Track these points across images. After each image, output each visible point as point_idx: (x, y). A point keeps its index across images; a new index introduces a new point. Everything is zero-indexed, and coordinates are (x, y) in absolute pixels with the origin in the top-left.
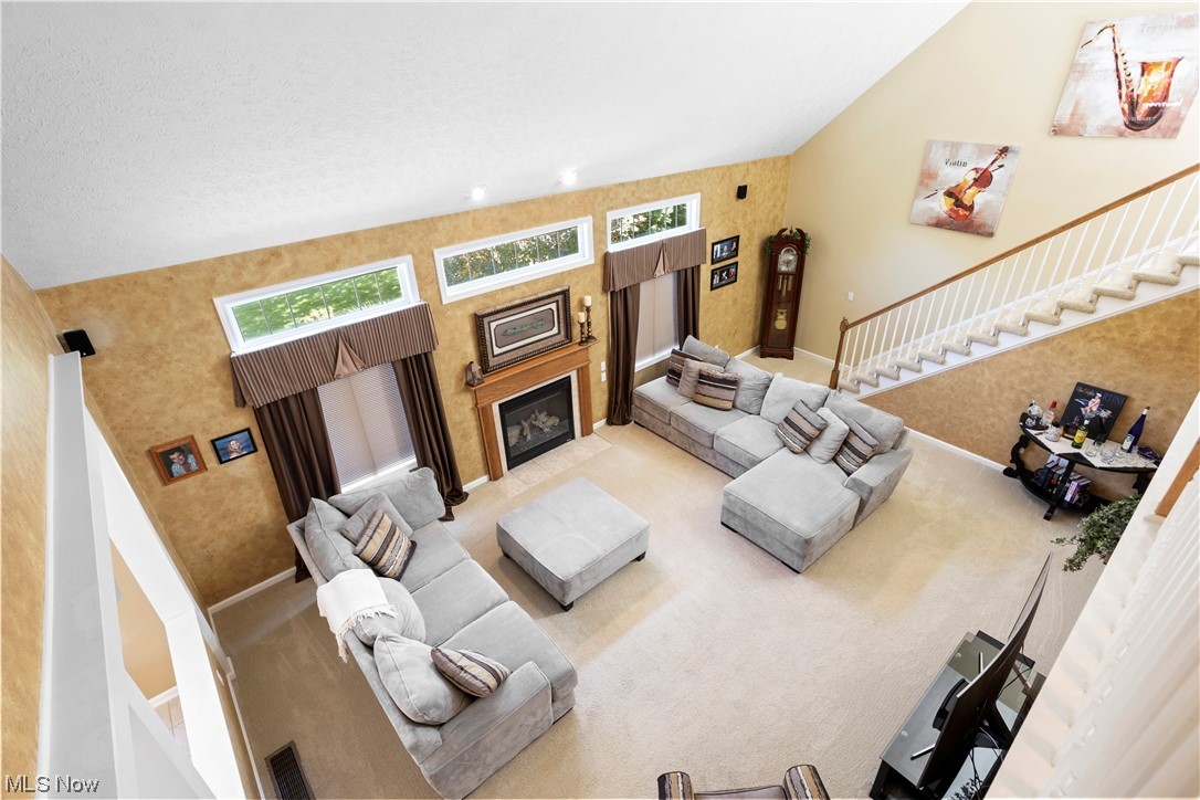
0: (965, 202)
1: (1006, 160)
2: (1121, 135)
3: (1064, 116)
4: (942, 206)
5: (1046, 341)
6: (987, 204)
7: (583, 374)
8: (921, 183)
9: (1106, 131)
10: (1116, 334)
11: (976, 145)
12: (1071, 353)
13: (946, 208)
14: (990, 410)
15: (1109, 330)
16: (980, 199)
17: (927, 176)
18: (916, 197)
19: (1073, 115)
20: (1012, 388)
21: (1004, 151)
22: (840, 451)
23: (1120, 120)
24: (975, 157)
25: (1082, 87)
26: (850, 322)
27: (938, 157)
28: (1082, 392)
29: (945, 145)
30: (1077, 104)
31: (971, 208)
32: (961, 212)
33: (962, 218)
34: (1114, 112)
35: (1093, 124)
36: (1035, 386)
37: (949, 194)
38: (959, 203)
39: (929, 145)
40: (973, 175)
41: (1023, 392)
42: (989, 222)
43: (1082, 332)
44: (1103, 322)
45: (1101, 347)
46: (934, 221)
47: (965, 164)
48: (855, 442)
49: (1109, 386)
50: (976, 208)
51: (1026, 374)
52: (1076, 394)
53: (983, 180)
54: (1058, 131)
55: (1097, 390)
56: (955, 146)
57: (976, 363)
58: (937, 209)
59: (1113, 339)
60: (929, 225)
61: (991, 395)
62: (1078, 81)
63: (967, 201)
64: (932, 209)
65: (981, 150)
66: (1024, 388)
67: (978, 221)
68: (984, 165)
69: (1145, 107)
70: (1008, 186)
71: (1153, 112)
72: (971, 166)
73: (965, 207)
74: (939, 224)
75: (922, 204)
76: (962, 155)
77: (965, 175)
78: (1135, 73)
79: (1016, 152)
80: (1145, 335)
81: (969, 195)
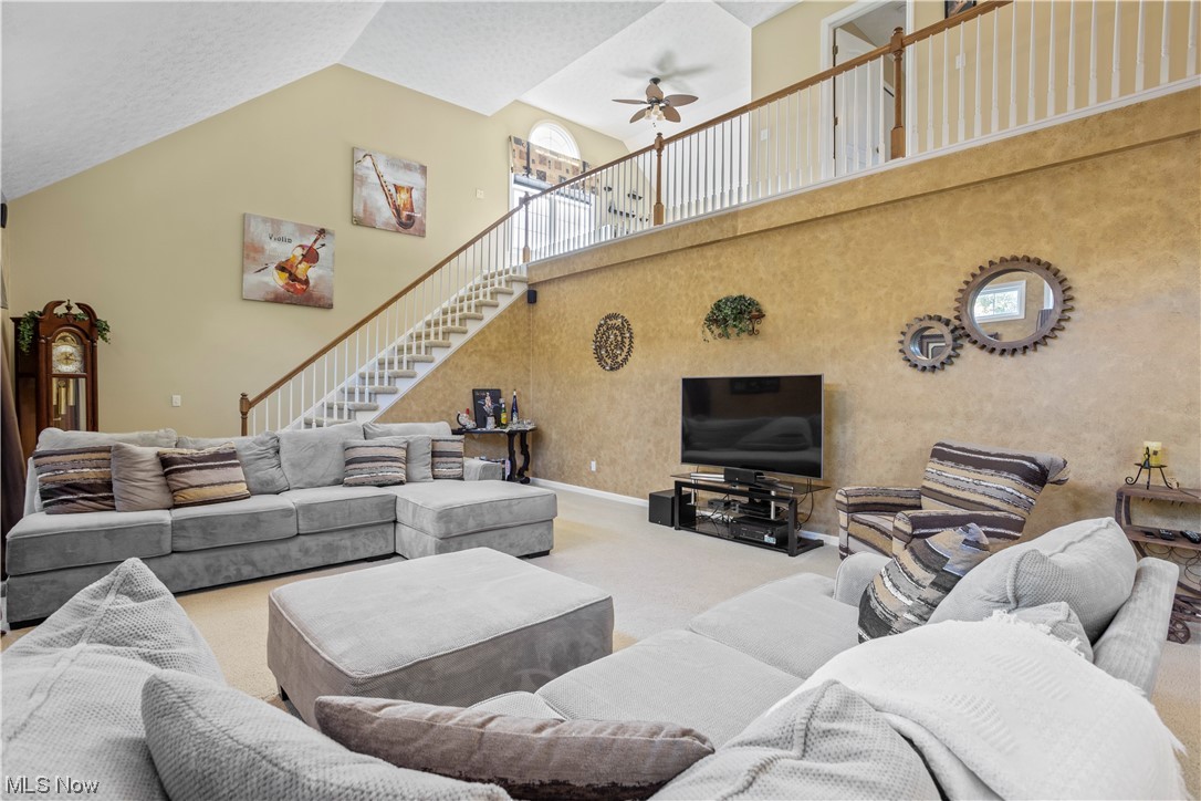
0: (300, 277)
1: (327, 240)
2: (397, 231)
3: (359, 209)
4: (277, 281)
5: (447, 362)
6: (320, 278)
8: (246, 257)
9: (388, 228)
11: (296, 225)
13: (281, 283)
16: (313, 273)
17: (250, 252)
18: (243, 272)
19: (365, 211)
21: (322, 232)
23: (394, 221)
24: (297, 234)
25: (365, 192)
26: (251, 398)
27: (260, 232)
28: (478, 396)
29: (265, 220)
30: (365, 203)
31: (306, 282)
32: (298, 286)
33: (299, 293)
34: (386, 214)
35: (379, 220)
36: (449, 404)
37: (281, 268)
38: (293, 278)
39: (246, 219)
40: (299, 252)
41: (443, 412)
42: (327, 294)
46: (272, 296)
47: (290, 241)
49: (490, 385)
50: (312, 282)
52: (476, 398)
53: (311, 256)
54: (357, 222)
55: (485, 391)
56: (276, 223)
58: (272, 283)
60: (267, 301)
62: (361, 187)
63: (300, 273)
64: (267, 284)
65: (303, 229)
66: (443, 408)
67: (316, 293)
68: (308, 242)
69: (405, 213)
70: (333, 262)
71: (410, 217)
72: (296, 242)
73: (300, 281)
74: (277, 299)
75: (252, 279)
76: (286, 231)
77: (291, 251)
78: (393, 191)
79: (332, 234)
80: (494, 344)
81: (302, 270)
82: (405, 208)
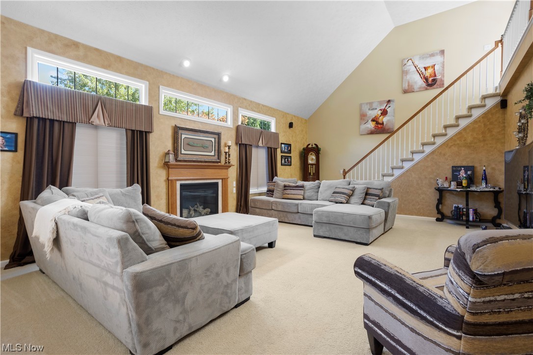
0: (380, 122)
1: (391, 104)
2: (427, 89)
3: (406, 86)
4: (371, 125)
5: (433, 153)
6: (388, 121)
8: (361, 119)
9: (421, 89)
10: (458, 142)
11: (378, 102)
12: (444, 155)
13: (373, 126)
14: (420, 192)
15: (455, 141)
16: (385, 120)
17: (363, 116)
18: (360, 125)
19: (408, 86)
20: (426, 178)
21: (389, 101)
22: (365, 199)
23: (424, 85)
24: (379, 105)
25: (408, 77)
26: (346, 170)
27: (365, 108)
28: (456, 170)
29: (367, 104)
30: (409, 82)
31: (383, 124)
32: (379, 126)
33: (380, 128)
34: (420, 82)
35: (416, 87)
36: (435, 174)
37: (373, 120)
38: (377, 123)
39: (361, 105)
40: (380, 112)
41: (431, 178)
42: (391, 127)
43: (445, 144)
44: (451, 139)
45: (455, 149)
46: (370, 132)
47: (376, 109)
48: (371, 191)
49: (464, 164)
50: (385, 123)
51: (429, 170)
52: (453, 171)
53: (384, 113)
54: (405, 92)
55: (461, 167)
56: (371, 104)
57: (407, 171)
58: (370, 127)
59: (458, 144)
60: (368, 134)
61: (418, 184)
62: (406, 76)
63: (380, 121)
64: (368, 127)
65: (381, 103)
66: (431, 176)
67: (387, 128)
68: (383, 108)
69: (430, 79)
70: (394, 113)
71: (433, 80)
72: (378, 109)
73: (380, 124)
74: (372, 133)
75: (363, 127)
76: (374, 106)
77: (377, 113)
78: (423, 70)
79: (393, 101)
80: (469, 139)
82: (431, 77)
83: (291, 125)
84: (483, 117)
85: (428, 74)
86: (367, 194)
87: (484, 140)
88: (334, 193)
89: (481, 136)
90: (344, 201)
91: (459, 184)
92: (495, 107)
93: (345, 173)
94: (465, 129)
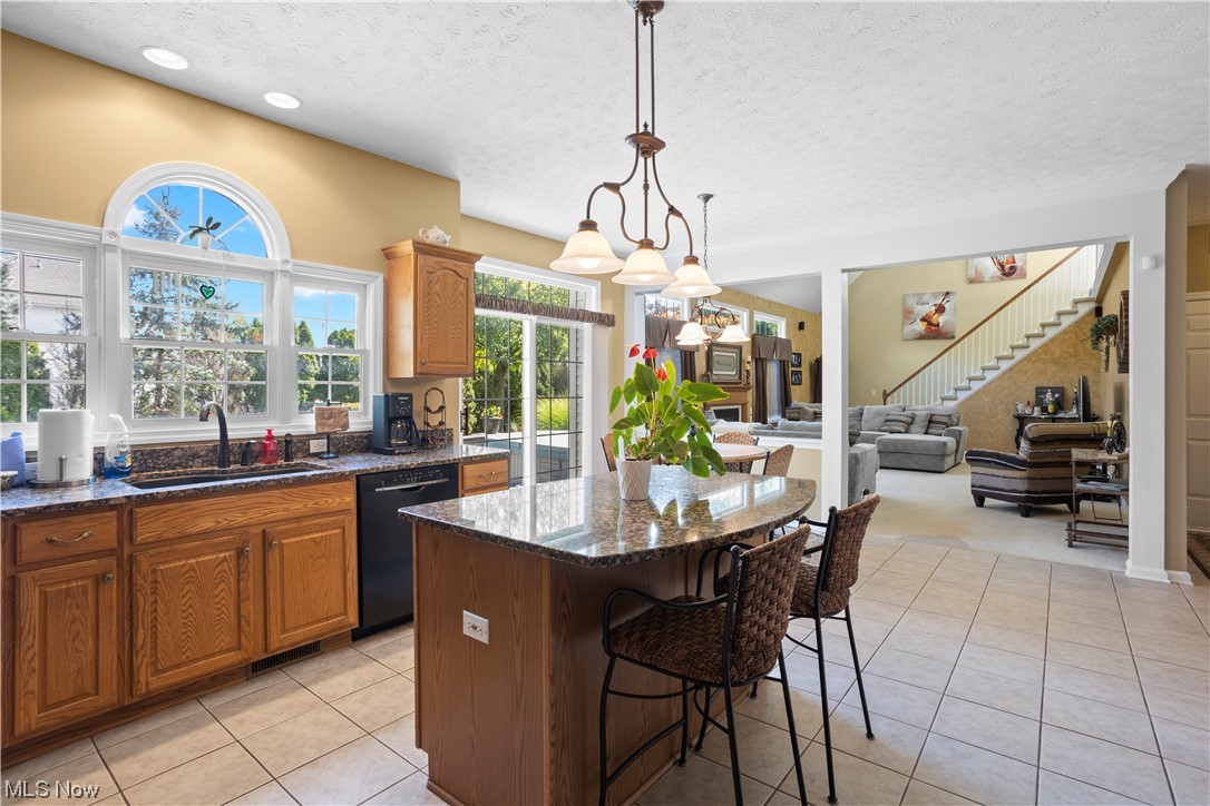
1: (950, 298)
2: (1002, 279)
3: (972, 273)
4: (921, 327)
5: (1011, 369)
6: (946, 321)
7: (744, 405)
8: (905, 317)
9: (994, 279)
10: (1043, 356)
11: (931, 293)
12: (1026, 373)
14: (993, 420)
15: (1040, 354)
16: (941, 319)
17: (908, 314)
18: (904, 324)
19: (976, 273)
20: (1001, 402)
21: (947, 294)
22: (928, 428)
23: (999, 273)
25: (976, 261)
26: (888, 392)
27: (912, 302)
28: (1040, 391)
29: (914, 295)
30: (976, 269)
31: (938, 325)
32: (933, 328)
33: (933, 332)
34: (993, 270)
35: (987, 276)
36: (1014, 397)
37: (923, 320)
38: (930, 324)
39: (904, 297)
40: (934, 308)
41: (1008, 402)
42: (950, 330)
43: (1027, 359)
44: (1035, 352)
45: (1040, 365)
46: (918, 336)
48: (935, 419)
50: (941, 325)
51: (1006, 392)
52: (1037, 394)
53: (940, 309)
54: (971, 281)
56: (920, 295)
57: (976, 393)
59: (1044, 359)
60: (916, 339)
61: (991, 410)
62: (973, 259)
63: (934, 321)
65: (935, 295)
66: (1008, 400)
67: (944, 331)
68: (938, 302)
69: (1008, 266)
70: (955, 310)
71: (1012, 268)
72: (931, 304)
73: (934, 325)
74: (921, 337)
75: (908, 328)
76: (925, 299)
77: (930, 309)
79: (954, 293)
80: (1058, 353)
81: (935, 319)
82: (1008, 262)
83: (801, 326)
84: (1075, 327)
85: (1003, 259)
86: (930, 422)
87: (1076, 355)
88: (887, 421)
89: (1072, 350)
90: (903, 430)
91: (1044, 410)
92: (1089, 314)
93: (886, 395)
94: (1052, 340)
